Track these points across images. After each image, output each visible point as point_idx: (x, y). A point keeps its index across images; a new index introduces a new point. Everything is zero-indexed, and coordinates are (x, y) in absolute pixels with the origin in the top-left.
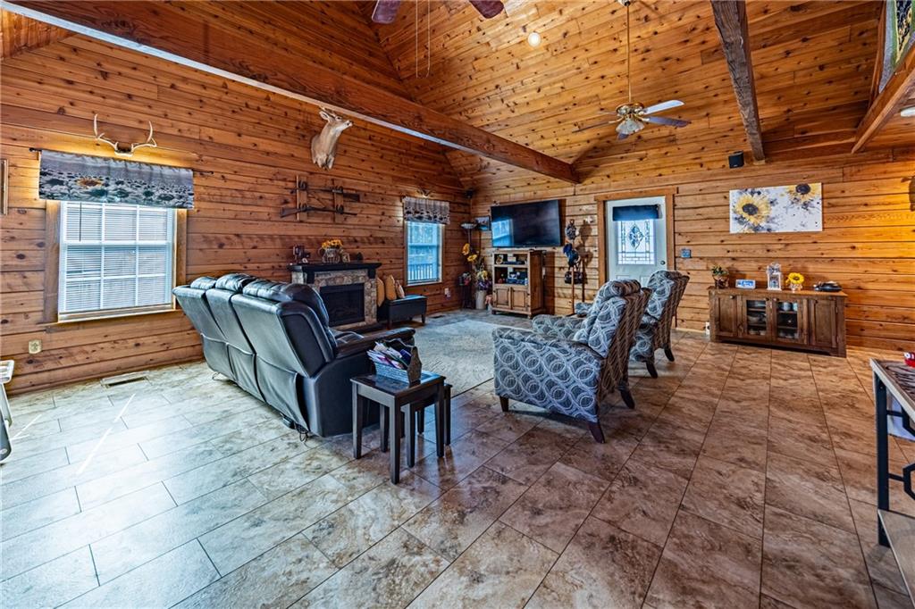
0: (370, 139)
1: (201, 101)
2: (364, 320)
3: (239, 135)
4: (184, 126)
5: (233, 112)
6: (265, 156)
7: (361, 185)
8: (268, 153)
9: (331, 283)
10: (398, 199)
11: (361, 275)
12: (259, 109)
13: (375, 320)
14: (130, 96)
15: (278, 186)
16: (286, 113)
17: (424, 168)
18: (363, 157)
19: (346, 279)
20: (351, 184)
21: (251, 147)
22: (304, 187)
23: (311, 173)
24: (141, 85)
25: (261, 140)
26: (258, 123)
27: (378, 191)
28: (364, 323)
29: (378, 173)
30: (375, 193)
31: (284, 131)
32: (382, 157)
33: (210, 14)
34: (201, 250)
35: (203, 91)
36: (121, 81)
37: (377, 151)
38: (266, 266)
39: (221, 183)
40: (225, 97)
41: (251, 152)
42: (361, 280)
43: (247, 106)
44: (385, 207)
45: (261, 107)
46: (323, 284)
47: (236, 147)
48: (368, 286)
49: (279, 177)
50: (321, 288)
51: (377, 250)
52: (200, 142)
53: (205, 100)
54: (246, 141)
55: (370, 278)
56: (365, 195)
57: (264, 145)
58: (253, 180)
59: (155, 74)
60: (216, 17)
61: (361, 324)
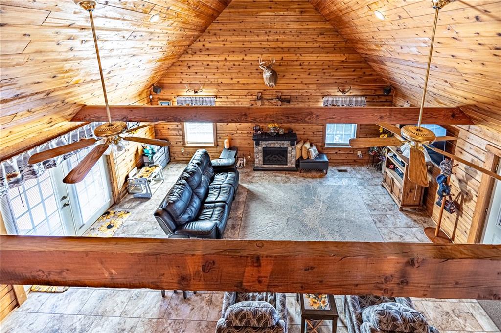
0: (301, 65)
1: (217, 68)
2: (287, 165)
3: (232, 79)
4: (213, 80)
5: (229, 69)
6: (243, 86)
7: (294, 92)
8: (244, 84)
9: (268, 146)
10: (321, 97)
11: (286, 144)
12: (239, 65)
13: (294, 166)
14: (196, 73)
15: (248, 98)
16: (252, 64)
17: (344, 76)
18: (296, 77)
19: (277, 144)
20: (288, 93)
21: (237, 83)
22: (260, 98)
23: (265, 90)
24: (198, 68)
25: (240, 79)
26: (239, 72)
27: (306, 94)
28: (287, 166)
29: (306, 84)
30: (303, 96)
31: (251, 73)
32: (309, 74)
33: (218, 29)
34: (221, 125)
35: (218, 64)
36: (193, 68)
37: (305, 72)
38: (245, 132)
39: (226, 100)
40: (226, 64)
41: (237, 85)
42: (285, 146)
43: (234, 65)
44: (310, 103)
45: (240, 64)
46: (264, 146)
47: (231, 84)
48: (290, 149)
49: (249, 94)
50: (263, 148)
51: (304, 127)
52: (218, 85)
53: (218, 67)
54: (235, 81)
55: (291, 145)
56: (297, 98)
57: (242, 81)
58: (238, 97)
59: (202, 62)
60: (220, 30)
61: (285, 166)
